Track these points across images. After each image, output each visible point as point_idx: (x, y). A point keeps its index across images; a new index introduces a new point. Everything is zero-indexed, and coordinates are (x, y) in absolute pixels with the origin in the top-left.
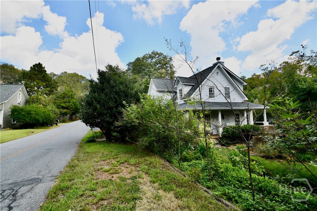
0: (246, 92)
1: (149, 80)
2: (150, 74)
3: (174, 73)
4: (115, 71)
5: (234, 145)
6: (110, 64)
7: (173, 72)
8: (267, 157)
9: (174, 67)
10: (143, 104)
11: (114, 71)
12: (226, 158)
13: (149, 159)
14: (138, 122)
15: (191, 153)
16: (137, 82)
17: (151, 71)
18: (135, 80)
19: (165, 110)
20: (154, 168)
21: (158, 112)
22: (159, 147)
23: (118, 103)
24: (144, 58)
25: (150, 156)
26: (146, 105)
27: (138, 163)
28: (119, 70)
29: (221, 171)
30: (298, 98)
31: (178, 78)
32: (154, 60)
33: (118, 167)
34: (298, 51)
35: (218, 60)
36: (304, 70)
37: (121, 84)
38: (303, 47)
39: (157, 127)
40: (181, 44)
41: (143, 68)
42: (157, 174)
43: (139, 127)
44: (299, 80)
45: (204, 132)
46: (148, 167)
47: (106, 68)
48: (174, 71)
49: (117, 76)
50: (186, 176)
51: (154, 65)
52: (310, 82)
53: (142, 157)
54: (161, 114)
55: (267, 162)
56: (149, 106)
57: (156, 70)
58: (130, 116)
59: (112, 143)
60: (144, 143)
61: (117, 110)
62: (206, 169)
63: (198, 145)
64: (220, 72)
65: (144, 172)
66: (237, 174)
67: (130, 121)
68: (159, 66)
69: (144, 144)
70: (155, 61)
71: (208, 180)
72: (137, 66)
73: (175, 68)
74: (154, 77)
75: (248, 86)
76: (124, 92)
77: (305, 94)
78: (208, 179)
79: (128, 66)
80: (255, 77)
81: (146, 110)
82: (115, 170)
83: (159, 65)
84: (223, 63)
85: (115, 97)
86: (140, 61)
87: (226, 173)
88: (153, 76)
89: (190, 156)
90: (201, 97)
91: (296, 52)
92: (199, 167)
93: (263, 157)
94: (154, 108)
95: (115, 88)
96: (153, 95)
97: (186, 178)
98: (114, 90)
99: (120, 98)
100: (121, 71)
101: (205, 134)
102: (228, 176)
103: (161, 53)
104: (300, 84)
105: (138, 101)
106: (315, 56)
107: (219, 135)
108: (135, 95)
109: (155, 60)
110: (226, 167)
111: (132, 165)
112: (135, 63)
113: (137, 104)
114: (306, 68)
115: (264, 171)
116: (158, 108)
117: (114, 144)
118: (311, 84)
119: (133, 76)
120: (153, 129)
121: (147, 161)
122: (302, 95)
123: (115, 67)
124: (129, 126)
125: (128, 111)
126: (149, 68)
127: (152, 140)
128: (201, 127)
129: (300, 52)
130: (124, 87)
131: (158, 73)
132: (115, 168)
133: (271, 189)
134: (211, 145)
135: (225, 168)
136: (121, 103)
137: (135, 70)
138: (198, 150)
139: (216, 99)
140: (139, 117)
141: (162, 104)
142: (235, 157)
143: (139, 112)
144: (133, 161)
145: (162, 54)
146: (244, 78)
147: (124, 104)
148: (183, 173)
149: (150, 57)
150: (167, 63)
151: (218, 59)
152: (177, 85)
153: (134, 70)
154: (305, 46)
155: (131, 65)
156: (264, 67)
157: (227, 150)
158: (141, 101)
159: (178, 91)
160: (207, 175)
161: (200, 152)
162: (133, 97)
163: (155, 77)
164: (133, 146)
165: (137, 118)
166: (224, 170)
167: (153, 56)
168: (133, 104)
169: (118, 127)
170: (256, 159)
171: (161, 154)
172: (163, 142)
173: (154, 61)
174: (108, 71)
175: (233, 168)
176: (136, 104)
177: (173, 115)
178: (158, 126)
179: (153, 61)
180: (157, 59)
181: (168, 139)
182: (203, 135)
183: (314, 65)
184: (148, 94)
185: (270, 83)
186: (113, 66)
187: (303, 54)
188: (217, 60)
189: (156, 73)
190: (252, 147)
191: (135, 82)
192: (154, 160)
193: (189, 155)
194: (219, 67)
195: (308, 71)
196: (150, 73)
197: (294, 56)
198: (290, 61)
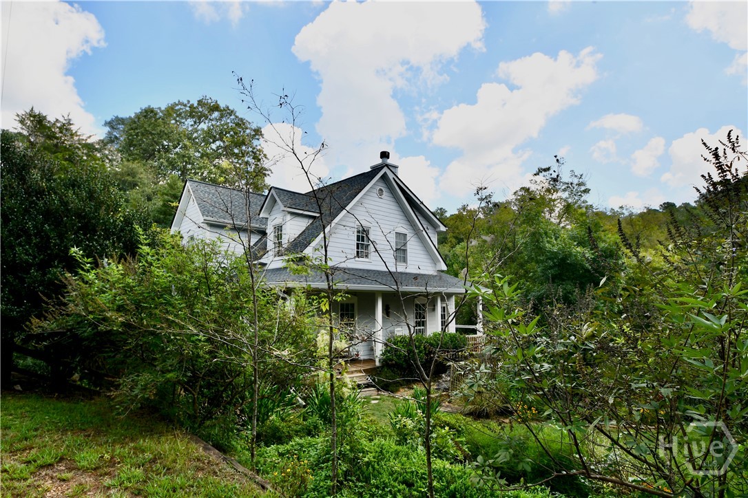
0: (446, 249)
1: (180, 184)
2: (185, 167)
3: (265, 175)
4: (57, 138)
5: (408, 388)
6: (37, 112)
7: (261, 172)
8: (478, 415)
9: (265, 156)
10: (147, 261)
11: (51, 136)
12: (384, 425)
13: (153, 445)
14: (122, 323)
15: (293, 415)
16: (137, 185)
17: (189, 158)
18: (130, 179)
19: (223, 285)
20: (164, 475)
21: (196, 289)
22: (194, 402)
23: (52, 250)
24: (170, 111)
25: (155, 436)
26: (158, 268)
27: (110, 461)
28: (72, 135)
29: (366, 459)
30: (542, 272)
31: (273, 191)
32: (203, 126)
33: (29, 481)
34: (548, 167)
35: (385, 159)
36: (557, 210)
37: (73, 186)
38: (558, 160)
39: (189, 339)
40: (282, 100)
41: (163, 145)
42: (174, 491)
43: (124, 337)
44: (546, 233)
45: (328, 353)
46: (146, 471)
47: (22, 122)
48: (266, 170)
49: (60, 155)
50: (269, 487)
51: (204, 141)
52: (564, 239)
53: (127, 440)
54: (207, 295)
55: (477, 426)
56: (169, 270)
57: (208, 157)
58: (92, 300)
59: (13, 397)
60: (136, 391)
61: (44, 274)
62: (327, 461)
63: (316, 391)
64: (388, 190)
65: (126, 489)
66: (403, 465)
67: (91, 317)
68: (218, 148)
69: (137, 395)
70: (206, 129)
71: (331, 492)
72: (143, 135)
73: (268, 159)
74: (198, 177)
75: (451, 234)
76: (79, 216)
77: (555, 265)
78: (328, 488)
79: (107, 129)
80: (465, 213)
81: (154, 284)
82: (15, 492)
83: (218, 143)
84: (396, 167)
85: (43, 231)
86: (156, 120)
87: (378, 465)
88: (196, 174)
89: (289, 427)
90: (326, 256)
91: (545, 170)
92: (310, 456)
93: (470, 414)
94: (186, 276)
95: (46, 198)
96: (190, 234)
97: (267, 493)
98: (41, 204)
99: (61, 236)
100: (79, 140)
101: (331, 360)
102: (382, 471)
103: (228, 107)
104: (548, 242)
105: (130, 249)
106: (577, 185)
107: (375, 361)
108: (122, 230)
109: (208, 127)
110: (378, 450)
111: (85, 470)
112: (135, 122)
113: (126, 259)
114: (562, 207)
115: (467, 450)
116: (199, 279)
117: (20, 399)
118: (566, 245)
119: (126, 163)
120: (174, 345)
121: (143, 451)
122: (551, 268)
123: (59, 125)
124: (86, 334)
125: (86, 283)
126: (185, 147)
127: (168, 381)
128: (322, 339)
129: (551, 171)
130: (81, 200)
131: (215, 166)
132: (16, 484)
133: (475, 494)
134: (344, 389)
135: (377, 452)
136: (63, 251)
137: (135, 145)
138: (315, 407)
139: (373, 263)
140: (127, 305)
141: (212, 265)
142: (404, 419)
143: (132, 288)
144: (88, 456)
145: (232, 112)
146: (442, 215)
147: (73, 258)
148: (259, 478)
149: (191, 112)
150: (243, 143)
151: (385, 155)
152: (270, 211)
153: (130, 143)
154: (562, 160)
155: (121, 127)
156: (484, 193)
157: (390, 403)
158: (140, 251)
159: (270, 230)
160: (327, 477)
161: (320, 411)
162: (114, 234)
163: (204, 179)
164: (95, 404)
165: (120, 309)
166: (374, 458)
167: (200, 112)
168: (112, 257)
169: (40, 337)
170: (453, 422)
171: (196, 426)
172: (209, 386)
173: (203, 129)
174: (25, 133)
175: (396, 451)
176: (123, 260)
177: (246, 302)
178: (193, 335)
179: (200, 127)
180: (214, 123)
181: (223, 376)
182: (324, 363)
183: (576, 203)
184: (173, 230)
185: (493, 233)
186: (49, 118)
187: (558, 176)
188: (381, 157)
189: (205, 167)
190: (448, 389)
191: (130, 183)
192: (167, 447)
193: (286, 421)
194: (384, 177)
195: (565, 213)
196: (186, 163)
197: (540, 178)
198: (533, 188)
